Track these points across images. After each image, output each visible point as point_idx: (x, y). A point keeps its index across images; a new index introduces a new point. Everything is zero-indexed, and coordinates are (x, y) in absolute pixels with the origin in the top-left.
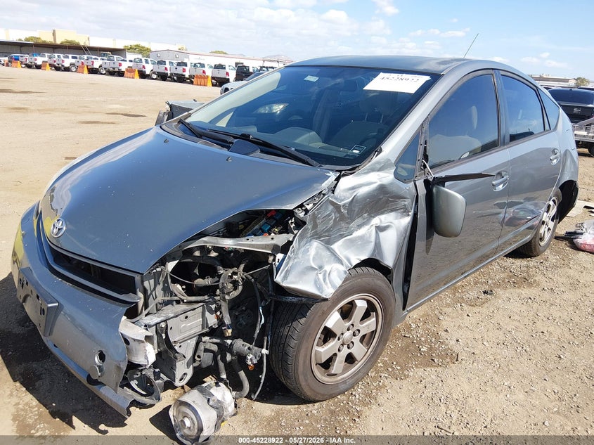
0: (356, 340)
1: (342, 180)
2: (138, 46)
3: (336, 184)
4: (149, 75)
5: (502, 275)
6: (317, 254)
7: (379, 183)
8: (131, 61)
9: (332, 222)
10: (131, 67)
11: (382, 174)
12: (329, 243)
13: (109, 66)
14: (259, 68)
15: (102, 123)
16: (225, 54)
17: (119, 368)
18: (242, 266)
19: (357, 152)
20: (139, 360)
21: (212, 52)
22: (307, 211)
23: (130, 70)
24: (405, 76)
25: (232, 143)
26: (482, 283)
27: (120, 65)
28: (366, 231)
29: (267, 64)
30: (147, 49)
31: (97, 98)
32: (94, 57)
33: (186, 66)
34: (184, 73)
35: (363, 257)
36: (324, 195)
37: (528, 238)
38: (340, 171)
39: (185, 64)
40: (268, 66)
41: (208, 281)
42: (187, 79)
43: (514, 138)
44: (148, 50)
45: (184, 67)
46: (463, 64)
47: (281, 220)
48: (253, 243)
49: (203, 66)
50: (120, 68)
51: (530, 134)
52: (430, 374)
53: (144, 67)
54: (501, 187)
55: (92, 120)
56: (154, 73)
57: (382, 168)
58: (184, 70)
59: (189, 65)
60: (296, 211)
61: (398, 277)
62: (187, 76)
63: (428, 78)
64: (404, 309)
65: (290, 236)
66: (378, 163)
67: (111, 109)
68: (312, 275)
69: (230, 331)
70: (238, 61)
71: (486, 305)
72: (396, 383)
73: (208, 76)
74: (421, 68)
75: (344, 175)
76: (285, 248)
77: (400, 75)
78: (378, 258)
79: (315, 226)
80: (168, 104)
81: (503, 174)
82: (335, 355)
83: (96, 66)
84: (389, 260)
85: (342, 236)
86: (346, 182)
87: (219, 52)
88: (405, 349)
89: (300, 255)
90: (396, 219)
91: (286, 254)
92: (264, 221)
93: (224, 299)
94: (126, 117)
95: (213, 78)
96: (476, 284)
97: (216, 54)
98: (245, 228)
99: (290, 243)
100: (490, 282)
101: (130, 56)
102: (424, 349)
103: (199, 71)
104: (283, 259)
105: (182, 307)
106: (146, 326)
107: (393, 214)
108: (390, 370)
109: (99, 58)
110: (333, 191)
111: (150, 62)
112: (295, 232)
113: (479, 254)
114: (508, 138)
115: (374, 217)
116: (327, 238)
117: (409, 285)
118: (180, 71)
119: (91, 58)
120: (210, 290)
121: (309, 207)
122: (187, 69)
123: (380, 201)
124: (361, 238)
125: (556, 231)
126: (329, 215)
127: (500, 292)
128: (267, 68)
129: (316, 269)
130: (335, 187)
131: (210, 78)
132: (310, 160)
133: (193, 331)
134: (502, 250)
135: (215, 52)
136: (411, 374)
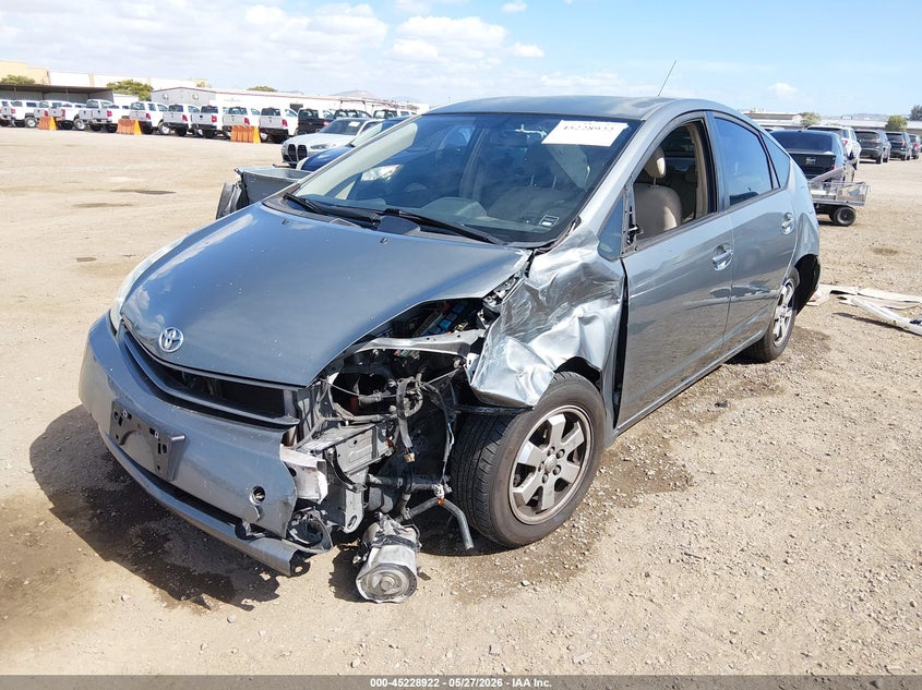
0: (563, 461)
1: (536, 259)
2: (130, 83)
3: (530, 265)
4: (157, 129)
5: (735, 383)
6: (513, 354)
7: (581, 262)
8: (126, 107)
9: (528, 312)
10: (127, 117)
11: (583, 250)
12: (524, 340)
13: (90, 114)
14: (334, 113)
15: (112, 205)
16: (273, 91)
17: (286, 504)
18: (419, 376)
19: (549, 224)
20: (309, 494)
21: (250, 89)
22: (499, 300)
23: (126, 120)
24: (594, 123)
25: (379, 221)
26: (710, 393)
27: (109, 114)
28: (568, 324)
29: (346, 106)
30: (146, 86)
31: (88, 168)
32: (64, 103)
33: (216, 111)
34: (214, 124)
35: (570, 356)
36: (517, 279)
37: (759, 334)
38: (533, 249)
39: (214, 110)
40: (348, 109)
41: (377, 396)
42: (220, 132)
43: (736, 200)
44: (149, 89)
45: (214, 114)
46: (665, 107)
47: (467, 312)
48: (436, 342)
49: (242, 111)
50: (110, 119)
51: (753, 195)
52: (665, 499)
53: (148, 116)
54: (723, 265)
55: (97, 202)
56: (166, 125)
57: (582, 243)
58: (214, 119)
59: (220, 110)
60: (486, 300)
61: (607, 382)
62: (219, 128)
63: (625, 126)
64: (614, 427)
65: (480, 333)
66: (578, 236)
67: (117, 184)
68: (511, 379)
69: (412, 455)
70: (294, 101)
71: (720, 419)
72: (626, 512)
73: (253, 127)
74: (613, 112)
75: (538, 254)
76: (478, 346)
77: (588, 123)
78: (584, 357)
79: (509, 318)
80: (239, 172)
81: (725, 247)
82: (540, 489)
83: (69, 117)
84: (597, 360)
85: (540, 331)
86: (541, 262)
87: (262, 89)
88: (627, 475)
89: (495, 355)
90: (602, 308)
91: (479, 353)
92: (441, 316)
93: (402, 416)
94: (144, 195)
95: (262, 130)
96: (702, 394)
97: (257, 92)
98: (417, 327)
99: (481, 341)
100: (720, 391)
101: (121, 99)
102: (651, 473)
103: (239, 120)
104: (477, 360)
105: (349, 430)
106: (312, 452)
107: (598, 301)
108: (614, 497)
109: (74, 105)
110: (527, 275)
111: (157, 107)
112: (487, 327)
113: (700, 354)
114: (727, 201)
115: (575, 306)
116: (523, 335)
117: (620, 394)
118: (207, 119)
119: (60, 105)
120: (381, 408)
121: (501, 295)
122: (220, 115)
123: (583, 285)
124: (562, 333)
125: (796, 324)
126: (525, 304)
127: (734, 402)
128: (346, 112)
129: (515, 372)
130: (528, 268)
131: (257, 130)
132: (490, 238)
133: (362, 461)
134: (729, 350)
135: (257, 89)
136: (641, 501)
